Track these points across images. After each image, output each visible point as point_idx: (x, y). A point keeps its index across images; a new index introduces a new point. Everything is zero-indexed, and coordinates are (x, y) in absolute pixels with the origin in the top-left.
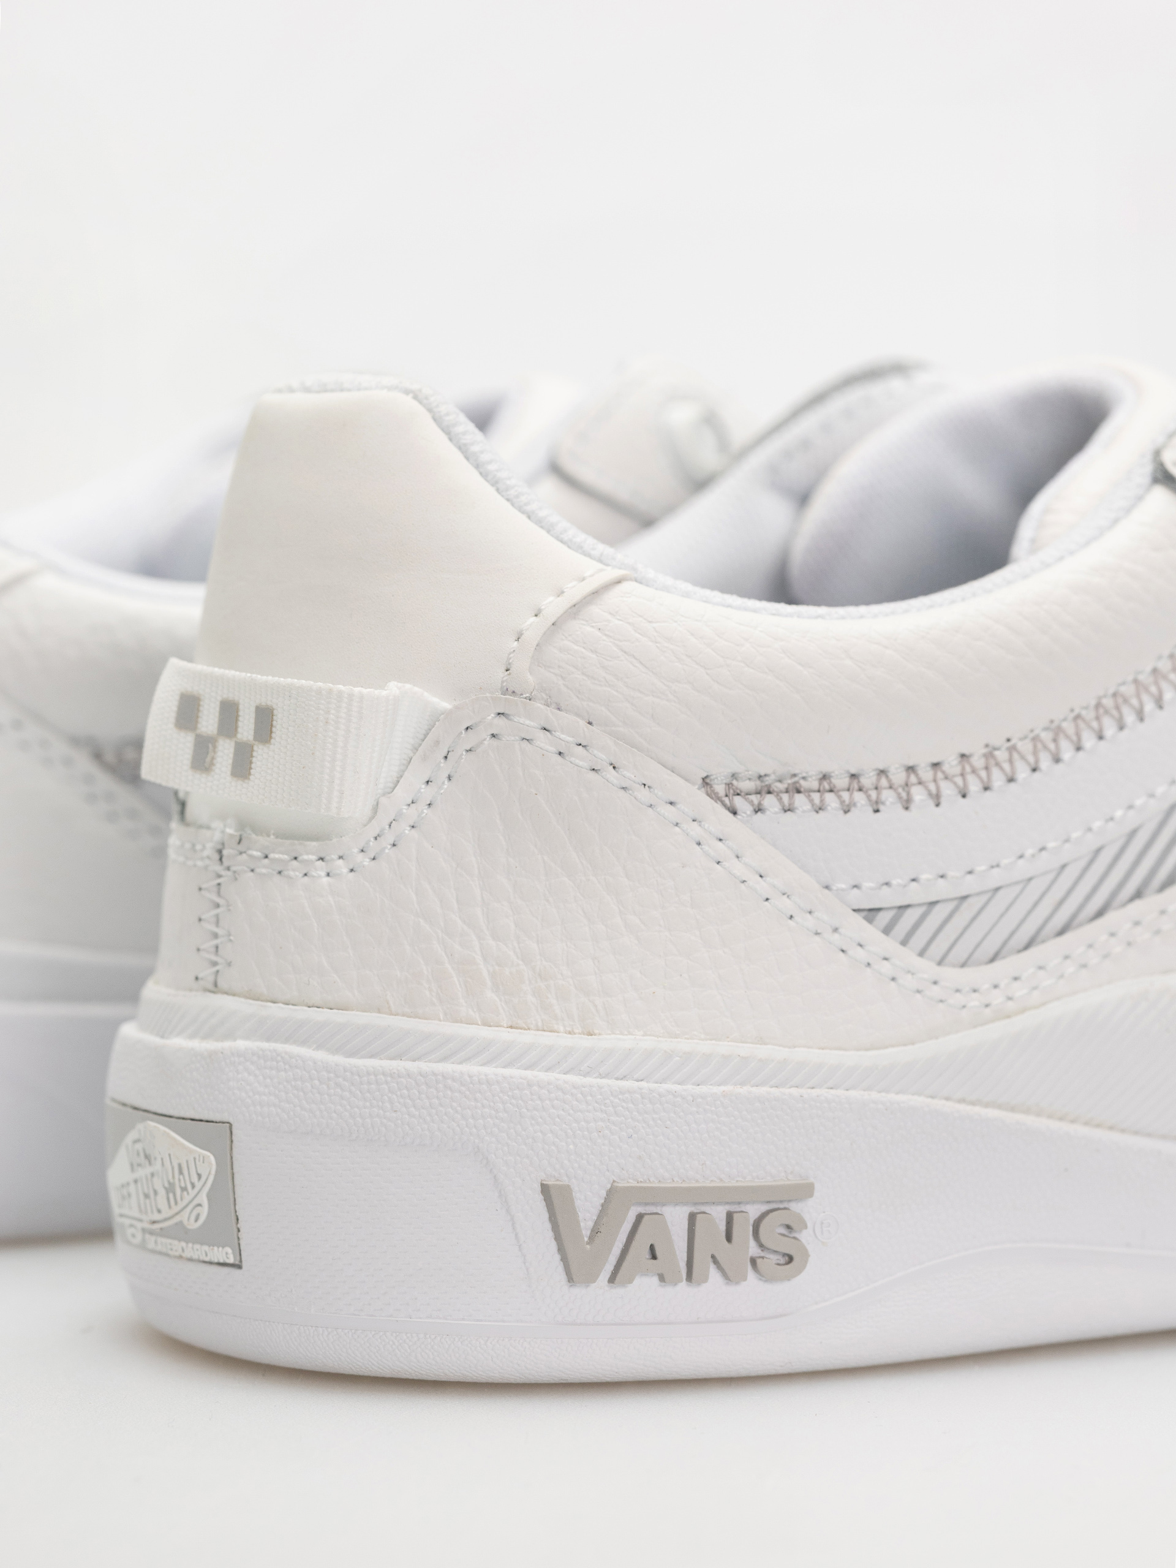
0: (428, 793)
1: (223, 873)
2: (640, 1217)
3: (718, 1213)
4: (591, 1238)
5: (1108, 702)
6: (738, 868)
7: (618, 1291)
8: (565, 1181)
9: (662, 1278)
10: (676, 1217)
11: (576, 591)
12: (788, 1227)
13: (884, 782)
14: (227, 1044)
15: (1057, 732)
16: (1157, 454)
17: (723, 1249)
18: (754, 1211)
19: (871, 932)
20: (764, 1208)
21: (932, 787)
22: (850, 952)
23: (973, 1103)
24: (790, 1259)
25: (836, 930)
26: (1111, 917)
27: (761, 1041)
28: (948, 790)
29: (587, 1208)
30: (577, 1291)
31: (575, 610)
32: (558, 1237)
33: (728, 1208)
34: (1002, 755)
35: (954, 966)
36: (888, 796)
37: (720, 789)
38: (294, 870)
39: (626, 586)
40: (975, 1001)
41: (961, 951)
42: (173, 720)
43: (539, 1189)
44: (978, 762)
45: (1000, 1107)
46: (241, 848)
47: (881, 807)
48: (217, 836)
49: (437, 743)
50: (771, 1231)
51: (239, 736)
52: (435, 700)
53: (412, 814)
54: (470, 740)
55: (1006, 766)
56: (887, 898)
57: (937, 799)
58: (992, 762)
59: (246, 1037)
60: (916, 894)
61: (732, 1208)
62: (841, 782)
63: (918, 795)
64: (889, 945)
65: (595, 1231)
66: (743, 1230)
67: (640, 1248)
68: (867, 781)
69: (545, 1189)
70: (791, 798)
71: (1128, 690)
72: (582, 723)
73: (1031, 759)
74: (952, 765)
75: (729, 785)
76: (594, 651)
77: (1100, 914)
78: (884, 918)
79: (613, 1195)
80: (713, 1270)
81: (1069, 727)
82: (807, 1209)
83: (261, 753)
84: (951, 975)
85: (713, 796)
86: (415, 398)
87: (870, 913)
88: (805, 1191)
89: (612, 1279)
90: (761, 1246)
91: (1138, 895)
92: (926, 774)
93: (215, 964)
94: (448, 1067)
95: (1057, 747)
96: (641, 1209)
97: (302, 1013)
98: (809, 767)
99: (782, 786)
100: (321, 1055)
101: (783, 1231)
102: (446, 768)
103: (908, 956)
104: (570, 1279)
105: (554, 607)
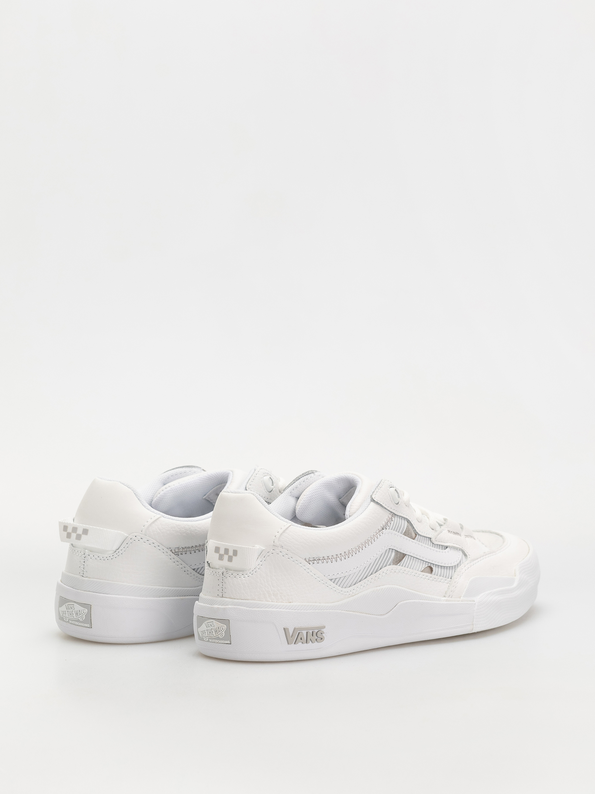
0: (261, 563)
1: (224, 577)
2: (299, 633)
3: (311, 631)
4: (292, 637)
5: (367, 541)
6: (311, 573)
7: (295, 645)
8: (287, 627)
9: (302, 643)
10: (304, 633)
11: (284, 528)
12: (321, 633)
13: (333, 558)
14: (227, 606)
15: (359, 547)
16: (371, 496)
17: (312, 638)
18: (316, 631)
19: (331, 583)
20: (318, 630)
21: (340, 558)
22: (329, 587)
23: (348, 611)
24: (322, 639)
25: (326, 583)
26: (368, 578)
27: (316, 603)
28: (343, 558)
29: (291, 632)
30: (289, 645)
31: (284, 532)
32: (286, 637)
33: (312, 631)
34: (351, 552)
35: (344, 588)
36: (334, 560)
37: (307, 560)
38: (238, 577)
39: (291, 526)
40: (348, 594)
41: (345, 585)
42: (214, 550)
43: (283, 629)
44: (347, 553)
45: (352, 611)
46: (227, 573)
47: (333, 562)
48: (222, 571)
49: (263, 555)
50: (319, 634)
51: (229, 555)
52: (262, 547)
53: (258, 567)
54: (268, 554)
55: (352, 553)
56: (334, 577)
57: (341, 560)
58: (349, 553)
59: (230, 605)
60: (338, 576)
61: (313, 631)
62: (326, 558)
63: (338, 559)
64: (334, 585)
65: (292, 635)
66: (315, 634)
67: (299, 638)
68: (330, 557)
69: (284, 629)
70: (319, 561)
71: (370, 539)
72: (287, 551)
73: (355, 552)
74: (343, 554)
75: (309, 559)
76: (288, 538)
77: (366, 578)
78: (333, 580)
79: (295, 629)
80: (310, 642)
81: (361, 546)
82: (324, 630)
83: (234, 558)
84: (344, 589)
85: (306, 561)
86: (253, 495)
87: (331, 580)
88: (324, 627)
89: (295, 643)
90: (317, 637)
91: (372, 574)
92: (339, 556)
93: (222, 593)
94: (266, 609)
95: (359, 549)
96: (299, 632)
97: (240, 601)
98: (321, 556)
99: (317, 559)
100: (245, 608)
101: (321, 634)
102: (264, 559)
103: (337, 586)
104: (288, 644)
105: (281, 531)
